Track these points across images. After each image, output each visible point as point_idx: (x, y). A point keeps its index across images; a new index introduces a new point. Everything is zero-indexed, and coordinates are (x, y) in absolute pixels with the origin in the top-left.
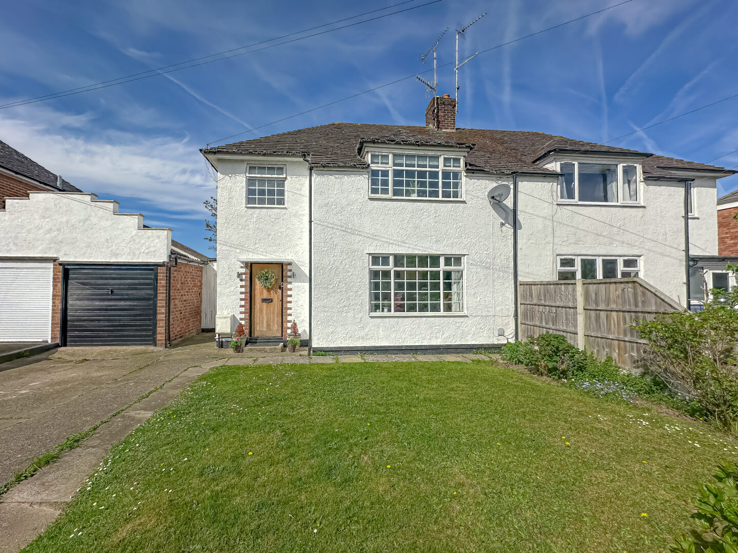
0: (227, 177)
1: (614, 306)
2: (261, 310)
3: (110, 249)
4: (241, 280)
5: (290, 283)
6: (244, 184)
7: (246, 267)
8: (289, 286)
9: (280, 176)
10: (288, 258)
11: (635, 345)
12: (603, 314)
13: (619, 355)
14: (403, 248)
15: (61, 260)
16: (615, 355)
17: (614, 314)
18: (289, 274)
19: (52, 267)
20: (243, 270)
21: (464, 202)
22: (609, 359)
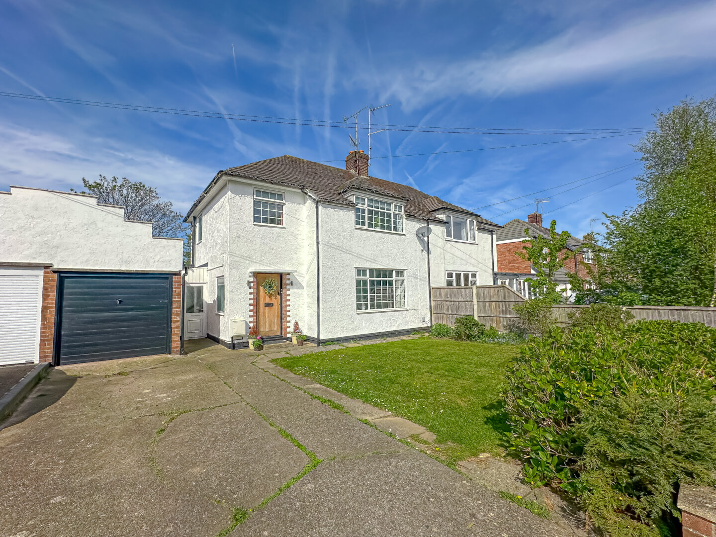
0: (237, 196)
1: (493, 300)
2: (264, 313)
3: (120, 257)
4: (250, 288)
5: (289, 290)
6: (252, 204)
7: (254, 276)
8: (288, 292)
9: (281, 201)
10: (287, 269)
11: (505, 318)
12: (487, 304)
13: (497, 324)
14: (374, 264)
15: (55, 267)
16: (495, 325)
17: (494, 303)
18: (288, 282)
19: (43, 274)
20: (252, 279)
21: (404, 235)
22: (492, 327)
